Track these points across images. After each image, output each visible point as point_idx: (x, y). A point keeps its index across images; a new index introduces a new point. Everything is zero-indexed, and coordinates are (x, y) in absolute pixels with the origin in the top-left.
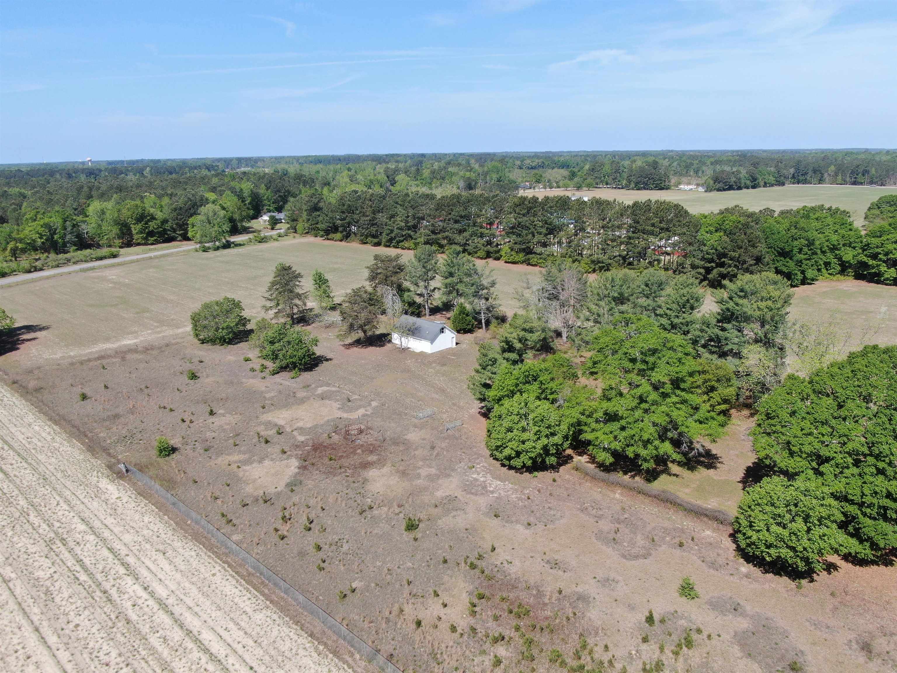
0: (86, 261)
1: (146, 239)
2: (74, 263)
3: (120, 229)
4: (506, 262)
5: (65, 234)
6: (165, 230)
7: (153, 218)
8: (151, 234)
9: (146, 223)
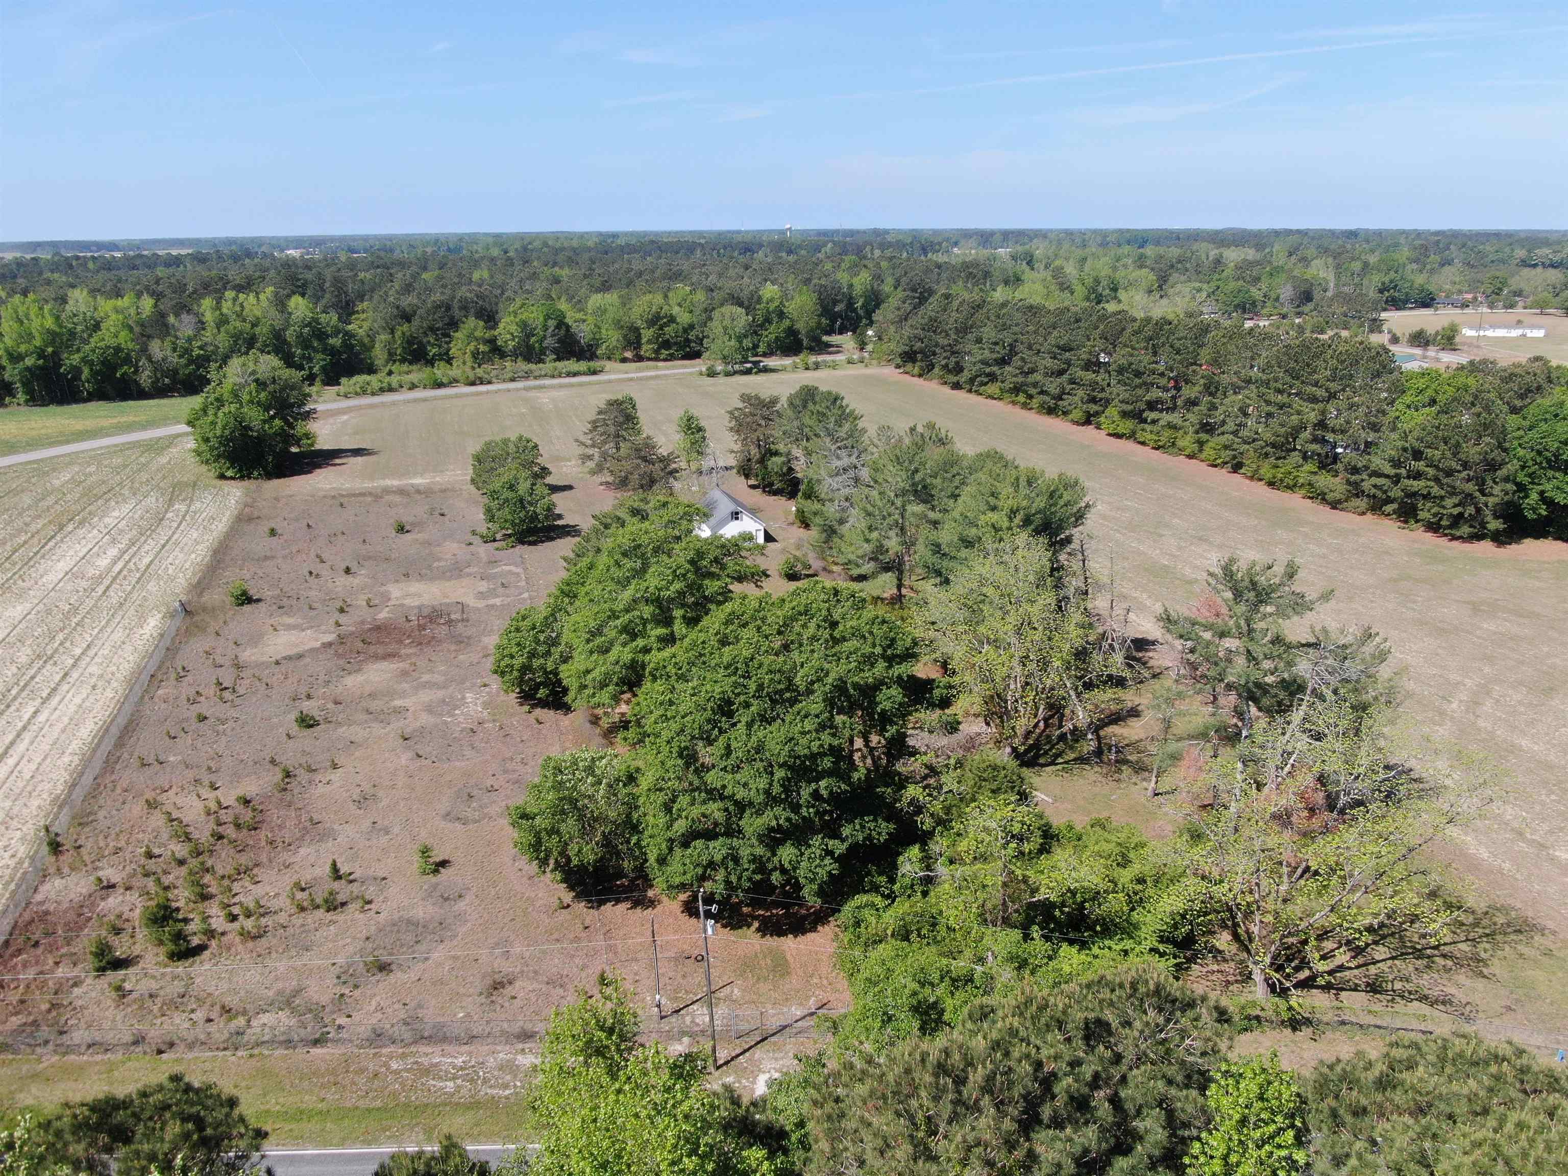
0: (553, 377)
1: (657, 352)
2: (535, 378)
3: (625, 337)
4: (1109, 435)
5: (545, 337)
6: (688, 341)
7: (672, 320)
8: (666, 345)
9: (661, 328)
